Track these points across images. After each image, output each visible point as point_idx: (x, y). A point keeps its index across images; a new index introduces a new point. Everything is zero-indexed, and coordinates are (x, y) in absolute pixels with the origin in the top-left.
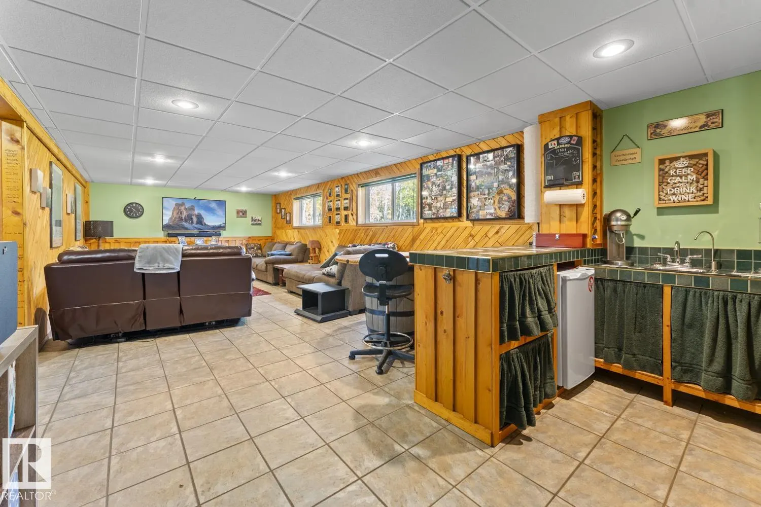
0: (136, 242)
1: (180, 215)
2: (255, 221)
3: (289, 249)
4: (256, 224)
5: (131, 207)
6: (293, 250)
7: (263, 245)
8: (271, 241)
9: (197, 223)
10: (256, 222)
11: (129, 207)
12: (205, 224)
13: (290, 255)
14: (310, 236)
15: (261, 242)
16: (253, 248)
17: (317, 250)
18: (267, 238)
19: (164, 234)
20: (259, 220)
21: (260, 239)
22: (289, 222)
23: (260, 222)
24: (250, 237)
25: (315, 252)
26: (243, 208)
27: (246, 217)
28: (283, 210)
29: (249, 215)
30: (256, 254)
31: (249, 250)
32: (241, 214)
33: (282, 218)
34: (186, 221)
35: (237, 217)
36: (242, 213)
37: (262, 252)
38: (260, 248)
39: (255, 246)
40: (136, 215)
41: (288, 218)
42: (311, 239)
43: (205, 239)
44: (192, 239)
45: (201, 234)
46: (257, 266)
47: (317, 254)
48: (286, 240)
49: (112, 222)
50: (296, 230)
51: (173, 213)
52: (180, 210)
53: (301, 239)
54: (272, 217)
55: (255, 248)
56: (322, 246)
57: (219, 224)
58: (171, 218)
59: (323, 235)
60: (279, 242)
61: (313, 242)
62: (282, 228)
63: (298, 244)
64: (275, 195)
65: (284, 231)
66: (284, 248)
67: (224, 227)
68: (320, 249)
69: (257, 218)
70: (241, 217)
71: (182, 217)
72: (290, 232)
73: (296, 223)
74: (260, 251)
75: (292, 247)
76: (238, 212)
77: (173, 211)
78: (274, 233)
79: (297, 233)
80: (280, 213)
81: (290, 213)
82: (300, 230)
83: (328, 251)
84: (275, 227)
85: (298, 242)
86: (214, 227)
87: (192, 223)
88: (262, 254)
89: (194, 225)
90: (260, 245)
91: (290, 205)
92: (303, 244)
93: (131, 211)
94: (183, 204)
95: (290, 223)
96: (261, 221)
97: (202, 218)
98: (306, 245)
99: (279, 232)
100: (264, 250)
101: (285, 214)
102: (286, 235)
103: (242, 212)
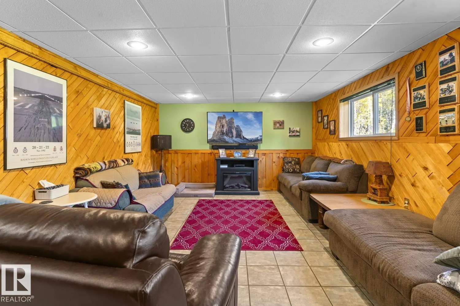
0: (189, 154)
1: (222, 129)
2: (293, 132)
3: (334, 169)
4: (294, 136)
5: (186, 123)
6: (341, 172)
7: (301, 159)
8: (311, 155)
9: (236, 137)
10: (294, 134)
11: (184, 123)
12: (243, 137)
13: (334, 180)
14: (368, 154)
15: (300, 156)
16: (290, 162)
17: (385, 178)
18: (306, 152)
19: (210, 146)
20: (297, 131)
21: (298, 152)
22: (335, 132)
23: (298, 134)
24: (287, 150)
25: (381, 182)
26: (280, 119)
27: (283, 128)
28: (326, 118)
29: (287, 126)
30: (294, 170)
31: (286, 164)
32: (278, 125)
33: (324, 128)
34: (227, 135)
35: (274, 129)
36: (280, 125)
37: (300, 167)
38: (298, 163)
39: (293, 160)
40: (189, 130)
41: (332, 128)
42: (371, 159)
43: (243, 151)
44: (232, 151)
45: (240, 147)
46: (291, 187)
47: (386, 186)
48: (330, 155)
49: (170, 136)
50: (344, 143)
51: (216, 127)
52: (222, 123)
53: (353, 156)
54: (313, 128)
55: (293, 163)
56: (397, 173)
57: (256, 137)
58: (214, 133)
59: (400, 154)
60: (321, 159)
61: (377, 164)
62: (324, 140)
63: (348, 165)
64: (316, 102)
65: (326, 144)
66: (326, 168)
67: (261, 140)
68: (392, 178)
69: (295, 129)
70: (278, 128)
71: (223, 131)
72: (335, 146)
73: (343, 134)
74: (298, 167)
75: (339, 167)
76: (275, 123)
77: (216, 124)
78: (315, 146)
79: (346, 147)
80: (321, 122)
81: (335, 121)
82: (350, 143)
83: (413, 185)
84: (316, 139)
85: (346, 161)
86: (251, 140)
87: (233, 136)
88: (300, 170)
89: (234, 138)
90: (299, 159)
91: (335, 110)
92: (356, 165)
93: (185, 126)
94: (224, 117)
95: (335, 134)
96: (299, 132)
97: (241, 131)
98: (361, 167)
99: (320, 145)
100: (302, 165)
101: (328, 123)
102: (330, 149)
103: (278, 123)
